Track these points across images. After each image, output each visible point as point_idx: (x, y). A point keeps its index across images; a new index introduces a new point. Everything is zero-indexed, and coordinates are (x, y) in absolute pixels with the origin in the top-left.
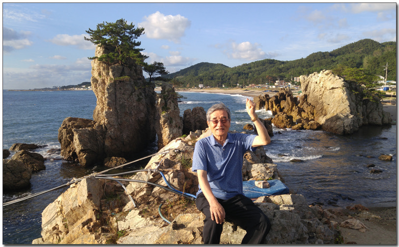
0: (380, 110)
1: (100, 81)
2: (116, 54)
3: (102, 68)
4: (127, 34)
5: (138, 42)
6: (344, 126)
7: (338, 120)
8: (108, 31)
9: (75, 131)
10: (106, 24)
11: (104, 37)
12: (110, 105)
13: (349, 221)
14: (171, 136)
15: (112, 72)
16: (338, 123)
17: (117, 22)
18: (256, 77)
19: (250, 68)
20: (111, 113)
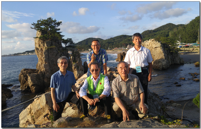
0: (178, 57)
1: (40, 49)
2: (48, 35)
3: (40, 43)
4: (53, 25)
5: (59, 29)
6: (162, 65)
7: (159, 63)
8: (43, 23)
9: (28, 75)
10: (41, 20)
11: (41, 27)
12: (46, 61)
13: (167, 107)
14: (79, 75)
15: (46, 44)
16: (159, 64)
17: (48, 19)
18: (117, 44)
19: (114, 40)
20: (47, 65)
